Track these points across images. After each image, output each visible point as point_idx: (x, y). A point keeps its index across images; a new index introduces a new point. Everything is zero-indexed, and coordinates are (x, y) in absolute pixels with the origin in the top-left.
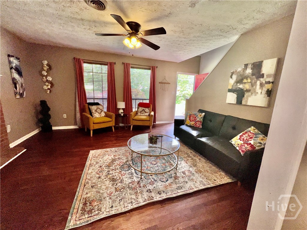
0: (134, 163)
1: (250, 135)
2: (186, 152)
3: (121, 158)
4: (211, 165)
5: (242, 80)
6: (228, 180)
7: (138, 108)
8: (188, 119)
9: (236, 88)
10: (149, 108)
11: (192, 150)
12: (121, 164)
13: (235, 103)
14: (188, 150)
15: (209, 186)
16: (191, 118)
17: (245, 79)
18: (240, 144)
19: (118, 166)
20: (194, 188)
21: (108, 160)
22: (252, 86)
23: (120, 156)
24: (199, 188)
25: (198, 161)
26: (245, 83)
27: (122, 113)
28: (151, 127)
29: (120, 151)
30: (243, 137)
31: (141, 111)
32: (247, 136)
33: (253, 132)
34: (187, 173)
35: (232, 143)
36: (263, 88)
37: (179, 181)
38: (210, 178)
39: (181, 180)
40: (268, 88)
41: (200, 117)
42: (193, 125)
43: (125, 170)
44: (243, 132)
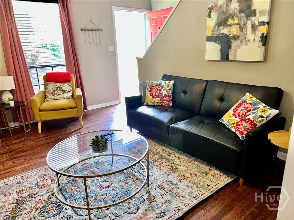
0: (67, 196)
1: (247, 107)
2: (154, 151)
3: (35, 193)
4: (197, 163)
5: (226, 19)
6: (226, 180)
7: (46, 85)
8: (148, 93)
9: (219, 35)
10: (71, 83)
11: (164, 146)
12: (39, 205)
13: (219, 59)
14: (157, 147)
15: (203, 197)
16: (154, 91)
17: (229, 18)
18: (235, 122)
19: (34, 211)
20: (183, 207)
21: (7, 206)
22: (241, 29)
23: (33, 190)
24: (191, 205)
25: (178, 162)
26: (231, 25)
27: (10, 100)
28: (81, 119)
29: (29, 180)
30: (238, 112)
31: (54, 91)
32: (243, 108)
33: (250, 102)
34: (166, 186)
35: (224, 123)
36: (257, 32)
37: (158, 203)
38: (202, 184)
39: (160, 200)
40: (263, 32)
41: (168, 89)
42: (158, 104)
43: (51, 215)
44: (236, 104)
